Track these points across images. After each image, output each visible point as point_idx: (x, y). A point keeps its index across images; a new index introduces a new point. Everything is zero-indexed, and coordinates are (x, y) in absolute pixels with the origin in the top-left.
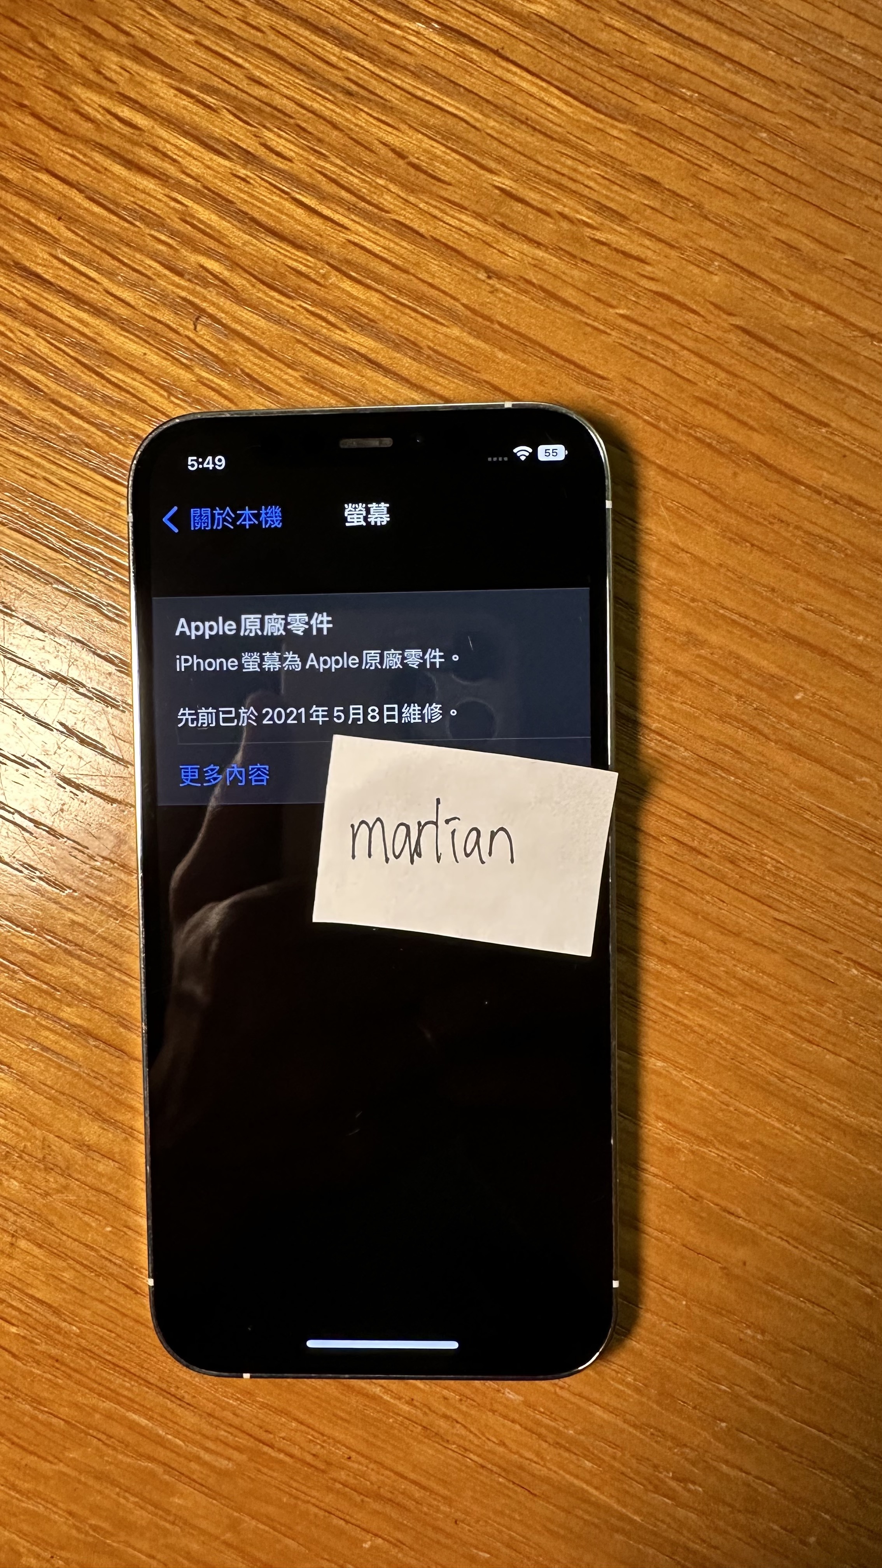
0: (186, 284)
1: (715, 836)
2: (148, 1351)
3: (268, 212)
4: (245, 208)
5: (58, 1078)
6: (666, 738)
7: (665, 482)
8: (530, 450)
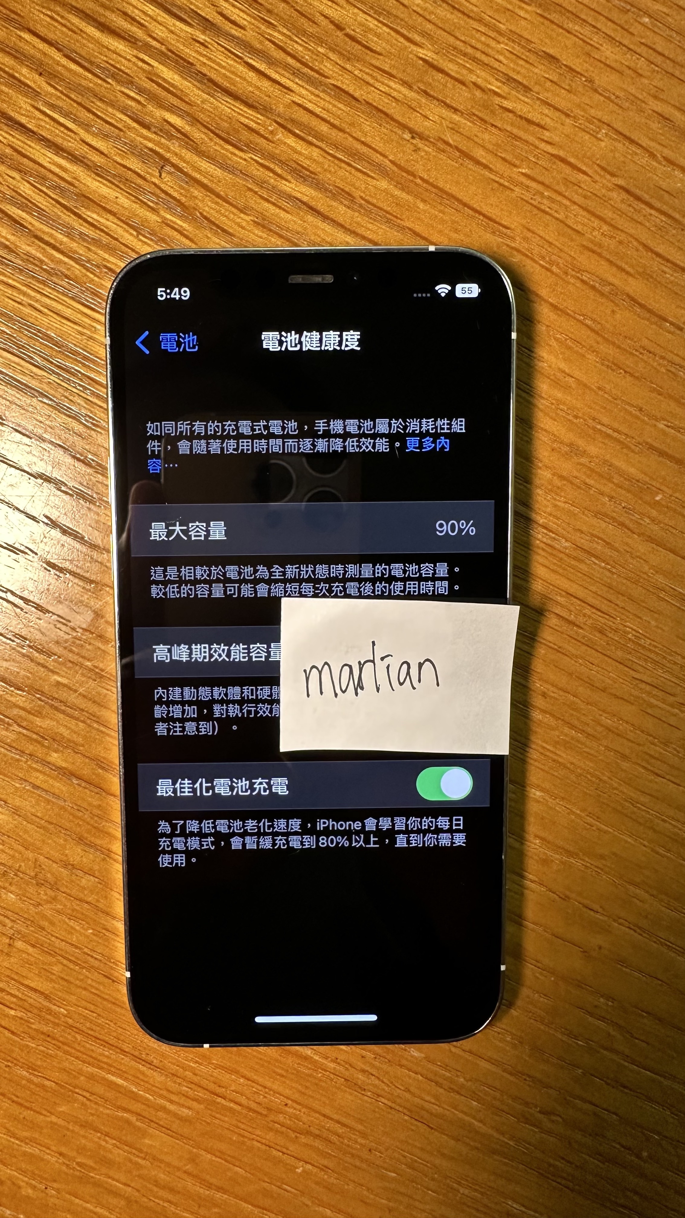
0: (153, 136)
1: (588, 611)
2: (123, 1026)
3: (224, 74)
4: (204, 70)
5: (47, 810)
6: (550, 531)
7: (556, 317)
8: (449, 288)
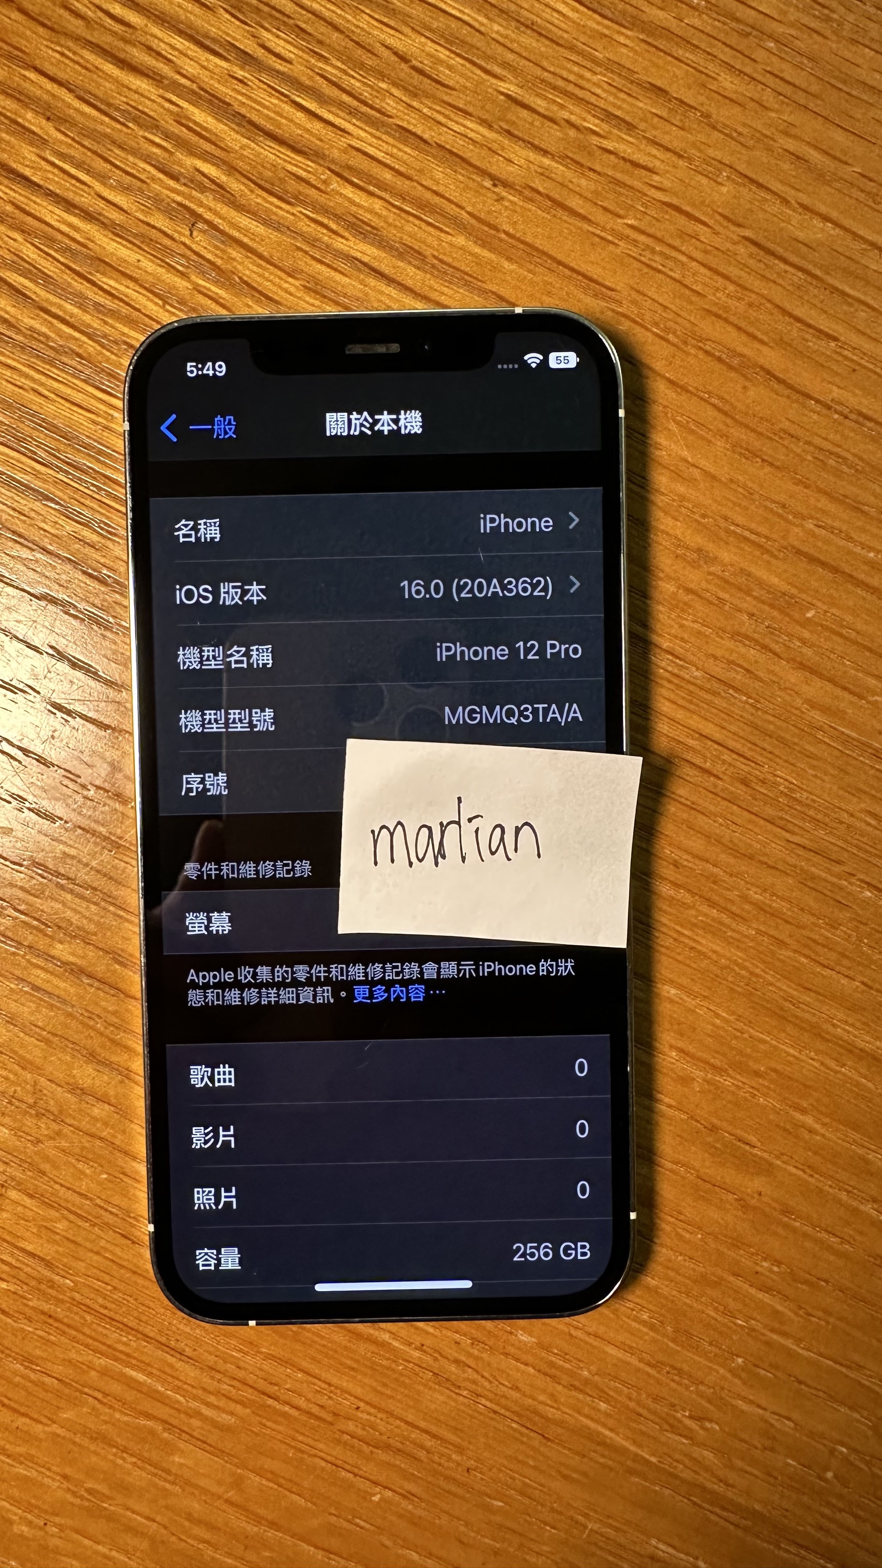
0: (183, 188)
1: (727, 756)
2: (146, 1302)
3: (267, 116)
4: (243, 111)
5: (51, 1018)
6: (677, 657)
7: (674, 395)
8: (541, 357)
